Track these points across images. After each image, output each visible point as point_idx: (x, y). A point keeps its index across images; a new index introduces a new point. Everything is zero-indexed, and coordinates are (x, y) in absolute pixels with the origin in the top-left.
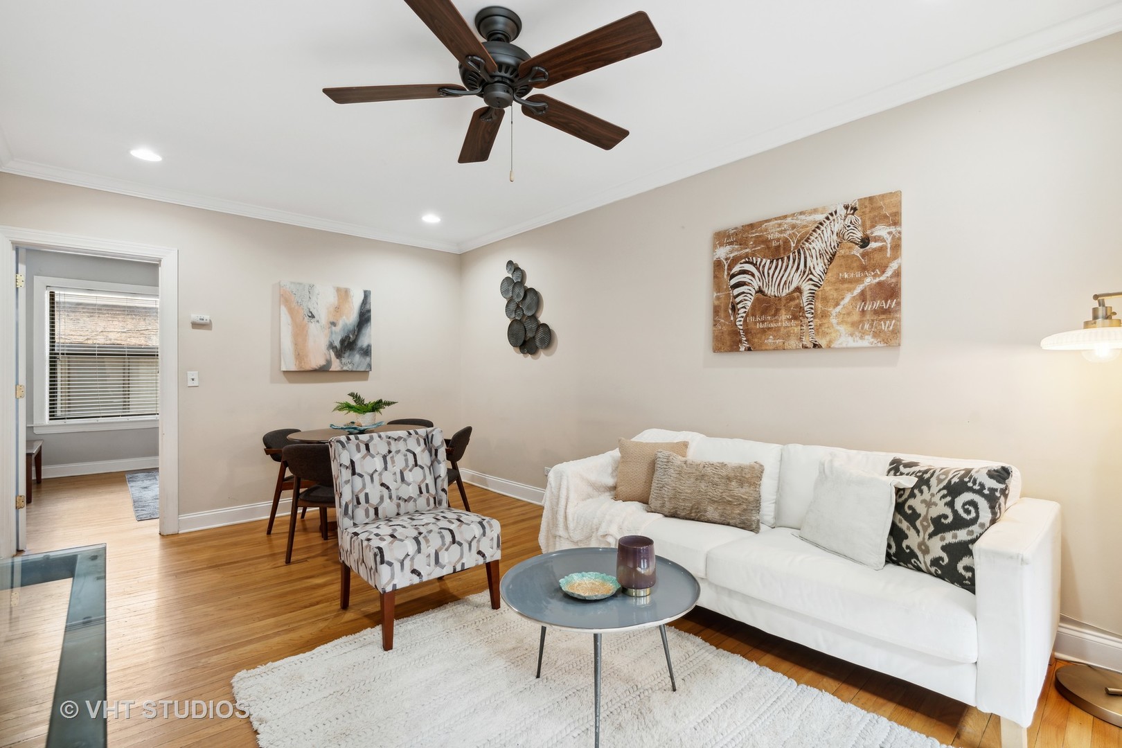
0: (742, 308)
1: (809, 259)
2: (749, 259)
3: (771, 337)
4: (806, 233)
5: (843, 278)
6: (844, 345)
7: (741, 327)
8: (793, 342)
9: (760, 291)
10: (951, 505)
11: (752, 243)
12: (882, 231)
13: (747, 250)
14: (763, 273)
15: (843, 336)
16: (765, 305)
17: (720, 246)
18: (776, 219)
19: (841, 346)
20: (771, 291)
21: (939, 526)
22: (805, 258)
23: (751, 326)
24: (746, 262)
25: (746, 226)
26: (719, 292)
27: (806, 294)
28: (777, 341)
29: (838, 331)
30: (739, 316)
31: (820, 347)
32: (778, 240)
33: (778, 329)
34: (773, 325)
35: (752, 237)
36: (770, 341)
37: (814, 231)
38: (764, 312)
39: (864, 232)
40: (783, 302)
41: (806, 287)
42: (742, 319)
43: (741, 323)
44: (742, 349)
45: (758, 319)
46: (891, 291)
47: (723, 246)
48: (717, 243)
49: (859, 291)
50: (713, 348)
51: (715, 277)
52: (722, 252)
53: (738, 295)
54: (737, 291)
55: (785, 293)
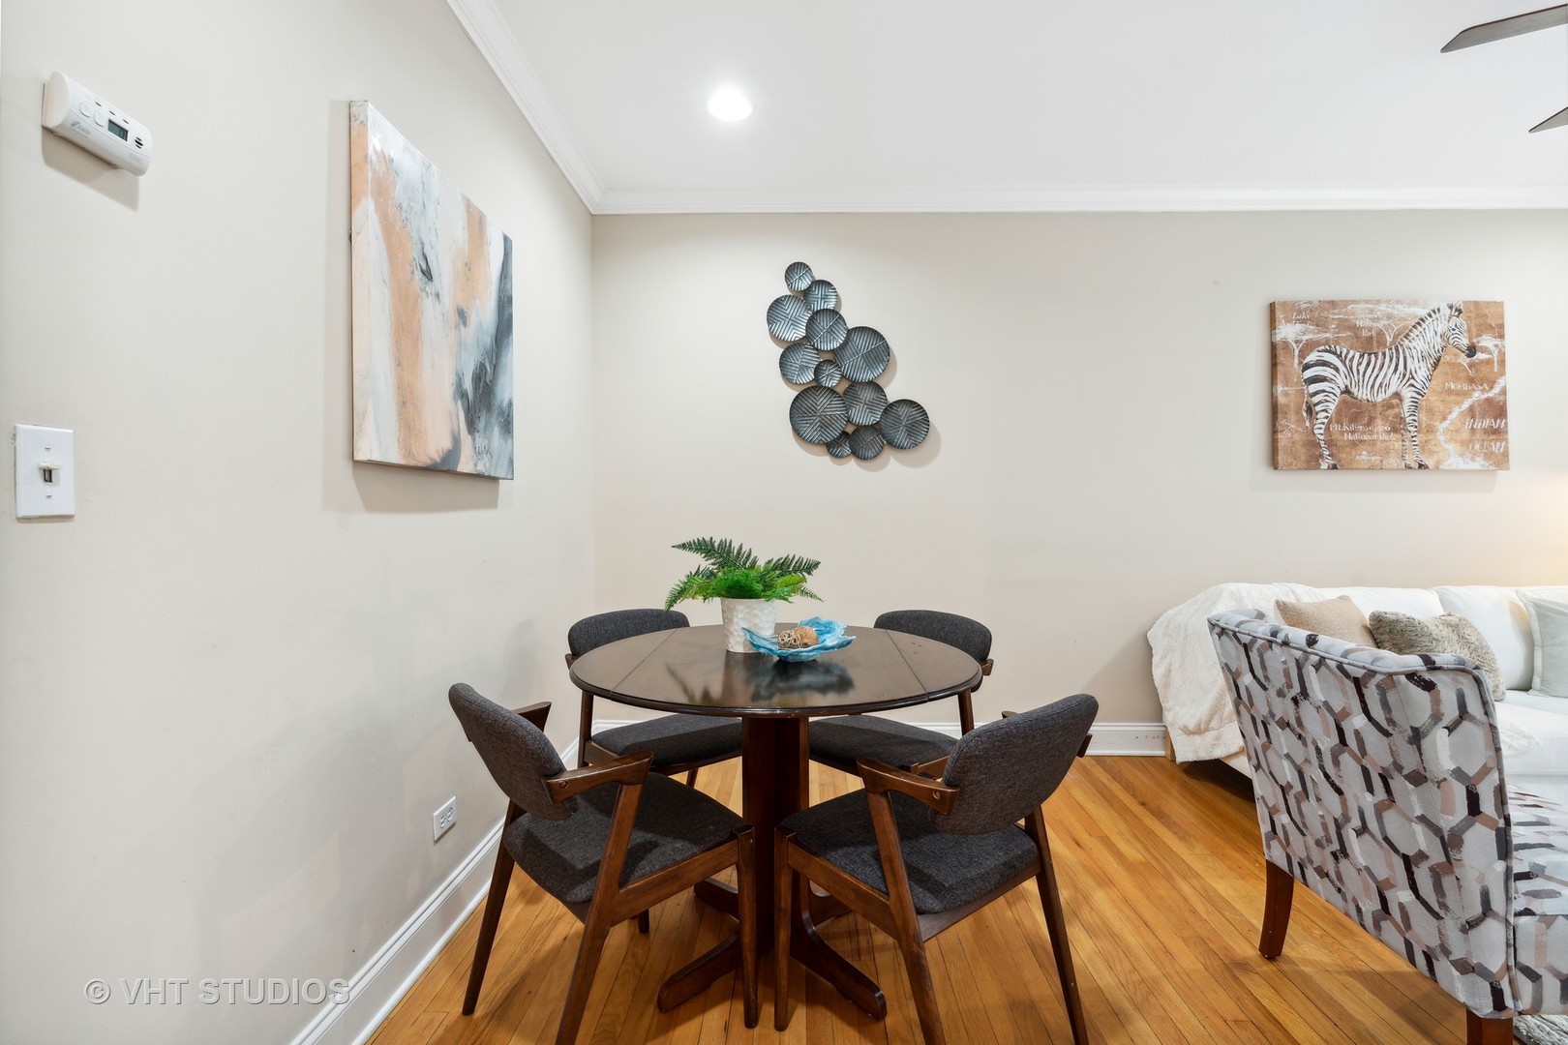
0: (1323, 411)
1: (1409, 360)
2: (1330, 346)
3: (1364, 453)
4: (1405, 328)
5: (1449, 389)
6: (1454, 467)
7: (1322, 437)
8: (1393, 461)
9: (1347, 391)
11: (1333, 326)
12: (1487, 342)
13: (1328, 335)
14: (1351, 368)
15: (1452, 456)
16: (1354, 410)
17: (1287, 322)
18: (1366, 302)
19: (1450, 468)
20: (1362, 394)
22: (1405, 358)
23: (1336, 436)
24: (1326, 351)
25: (1324, 302)
26: (1287, 386)
27: (1407, 403)
28: (1373, 458)
29: (1446, 449)
30: (1319, 421)
31: (1426, 467)
32: (1370, 329)
33: (1373, 443)
34: (1367, 437)
35: (1333, 319)
36: (1363, 457)
37: (1414, 327)
38: (1354, 419)
39: (1470, 339)
40: (1379, 409)
41: (1408, 394)
42: (1323, 427)
43: (1322, 431)
44: (1324, 466)
45: (1345, 428)
46: (1499, 410)
47: (1291, 322)
48: (1279, 315)
49: (1466, 405)
50: (1274, 464)
51: (1274, 364)
52: (1288, 332)
53: (1316, 393)
54: (1313, 388)
55: (1381, 398)
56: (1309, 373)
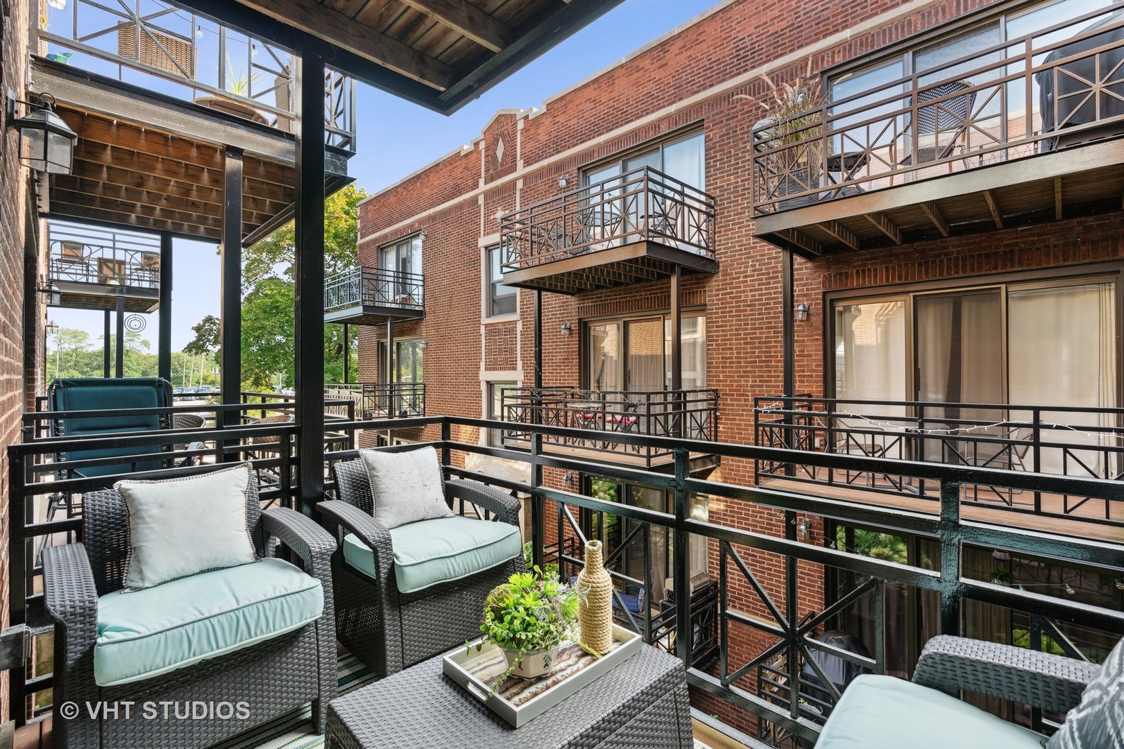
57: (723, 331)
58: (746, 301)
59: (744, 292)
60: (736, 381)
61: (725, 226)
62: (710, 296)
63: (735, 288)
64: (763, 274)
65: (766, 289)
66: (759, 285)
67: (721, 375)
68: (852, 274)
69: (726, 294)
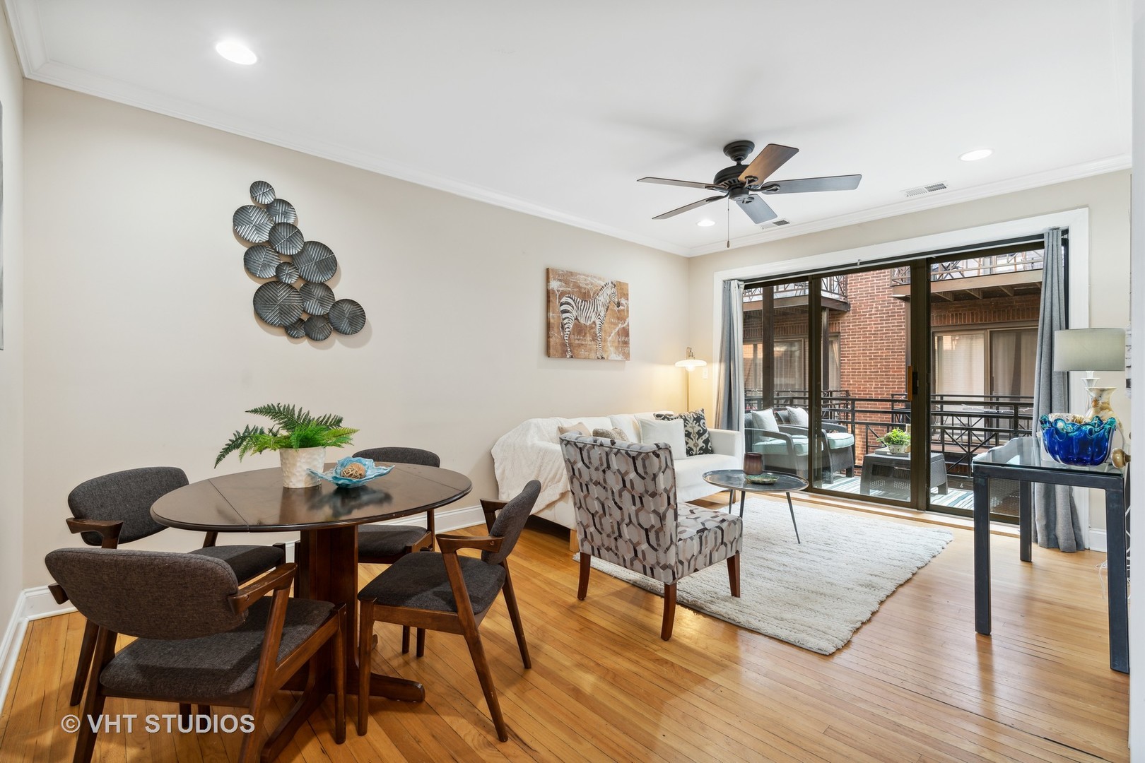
0: (567, 328)
2: (570, 295)
3: (583, 350)
5: (611, 321)
6: (613, 359)
7: (567, 341)
8: (593, 355)
9: (577, 319)
10: (699, 425)
11: (572, 285)
12: (623, 301)
13: (570, 289)
14: (578, 307)
15: (613, 354)
16: (580, 329)
17: (553, 279)
18: (584, 275)
19: (611, 359)
20: (582, 321)
21: (700, 435)
22: (597, 305)
23: (573, 341)
24: (569, 297)
25: (568, 272)
26: (554, 313)
28: (586, 353)
29: (610, 350)
30: (566, 333)
31: (604, 358)
32: (585, 289)
33: (586, 345)
34: (583, 343)
35: (572, 281)
36: (582, 352)
37: (600, 290)
38: (579, 333)
41: (598, 322)
42: (568, 336)
43: (567, 338)
44: (568, 356)
45: (576, 337)
46: (625, 333)
47: (555, 280)
48: (551, 276)
49: (617, 330)
50: (548, 354)
51: (548, 301)
52: (555, 285)
53: (565, 319)
54: (565, 315)
55: (589, 323)
56: (563, 308)
57: (852, 351)
58: (871, 331)
59: (869, 325)
60: (863, 385)
61: (855, 280)
62: (842, 327)
63: (863, 322)
64: (884, 313)
65: (886, 323)
66: (881, 320)
67: (851, 381)
68: (948, 316)
69: (855, 326)
